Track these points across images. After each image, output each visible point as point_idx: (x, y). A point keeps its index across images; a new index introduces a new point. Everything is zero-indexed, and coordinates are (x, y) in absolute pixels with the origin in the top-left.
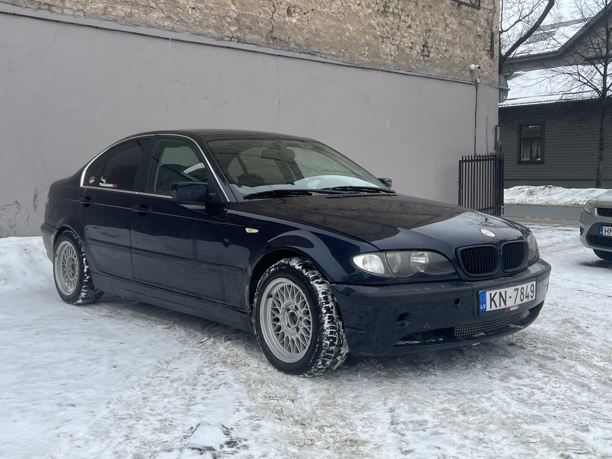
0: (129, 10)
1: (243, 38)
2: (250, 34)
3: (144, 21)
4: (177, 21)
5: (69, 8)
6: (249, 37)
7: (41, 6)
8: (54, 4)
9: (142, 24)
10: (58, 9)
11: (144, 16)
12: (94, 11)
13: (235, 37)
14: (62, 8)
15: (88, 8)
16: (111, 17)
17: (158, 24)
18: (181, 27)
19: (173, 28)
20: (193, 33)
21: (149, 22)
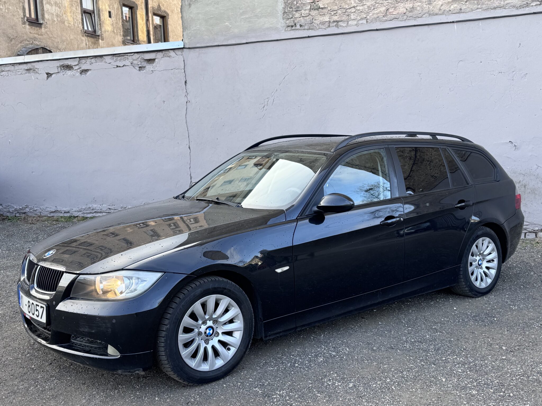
0: (411, 5)
3: (427, 11)
4: (466, 2)
5: (354, 19)
7: (330, 24)
8: (341, 20)
9: (424, 15)
10: (345, 23)
11: (427, 6)
12: (375, 16)
14: (347, 21)
15: (370, 15)
16: (392, 17)
17: (443, 10)
18: (471, 6)
19: (461, 9)
20: (487, 8)
21: (433, 11)
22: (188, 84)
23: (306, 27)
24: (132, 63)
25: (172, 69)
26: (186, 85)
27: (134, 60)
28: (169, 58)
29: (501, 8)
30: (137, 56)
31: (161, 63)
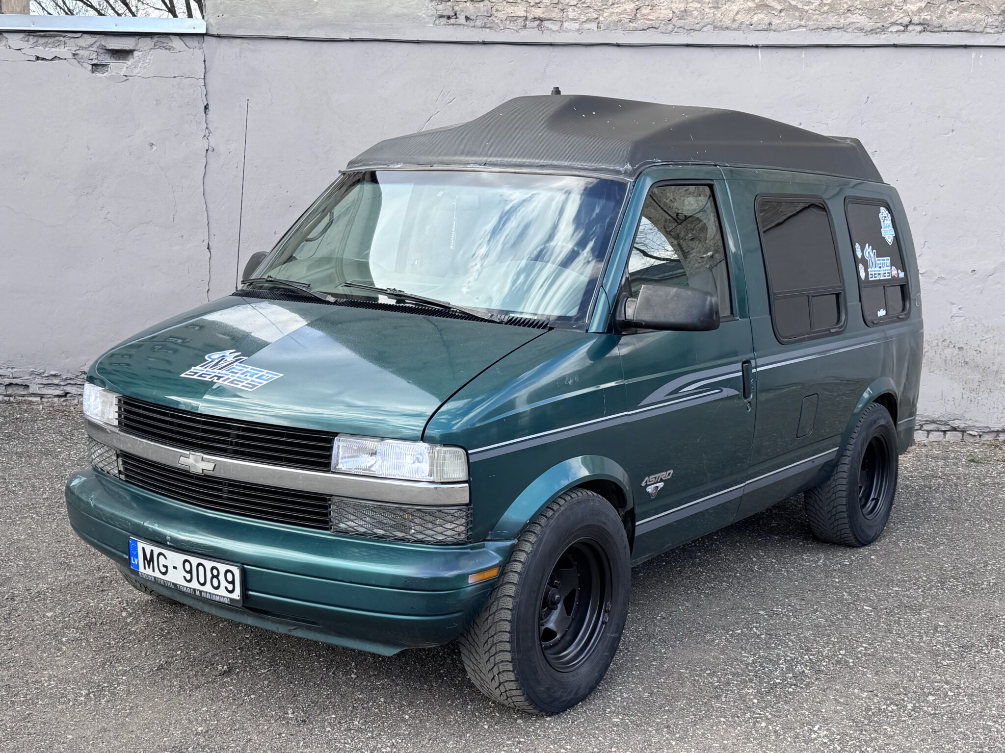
0: (682, 6)
1: (936, 22)
2: (955, 13)
3: (710, 20)
4: (781, 11)
5: (573, 19)
6: (953, 19)
7: (528, 23)
8: (548, 17)
10: (555, 24)
11: (712, 11)
12: (615, 18)
13: (918, 22)
14: (561, 21)
15: (605, 15)
16: (646, 24)
17: (739, 22)
18: (789, 21)
19: (770, 24)
20: (815, 27)
21: (721, 21)
22: (210, 113)
23: (479, 23)
24: (74, 55)
25: (175, 77)
26: (205, 113)
27: (81, 48)
28: (168, 51)
29: (840, 30)
30: (89, 40)
31: (148, 61)
